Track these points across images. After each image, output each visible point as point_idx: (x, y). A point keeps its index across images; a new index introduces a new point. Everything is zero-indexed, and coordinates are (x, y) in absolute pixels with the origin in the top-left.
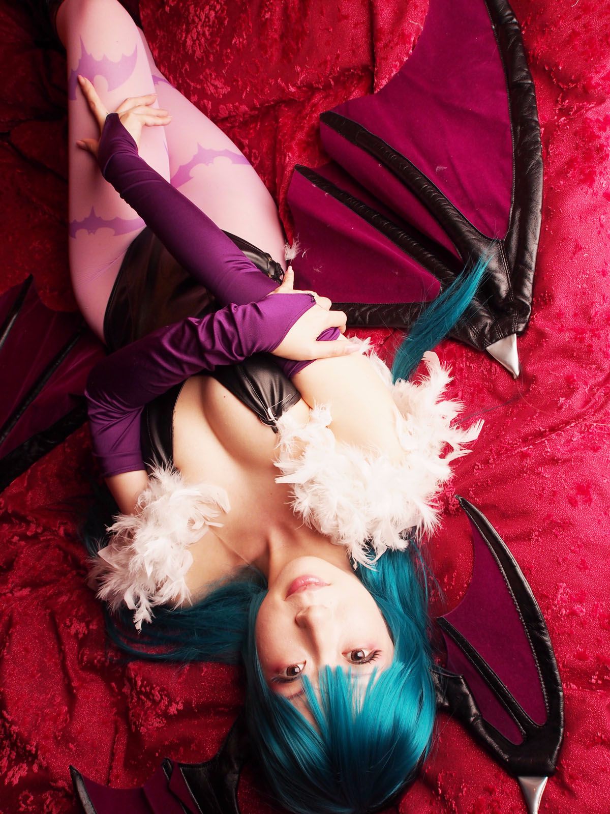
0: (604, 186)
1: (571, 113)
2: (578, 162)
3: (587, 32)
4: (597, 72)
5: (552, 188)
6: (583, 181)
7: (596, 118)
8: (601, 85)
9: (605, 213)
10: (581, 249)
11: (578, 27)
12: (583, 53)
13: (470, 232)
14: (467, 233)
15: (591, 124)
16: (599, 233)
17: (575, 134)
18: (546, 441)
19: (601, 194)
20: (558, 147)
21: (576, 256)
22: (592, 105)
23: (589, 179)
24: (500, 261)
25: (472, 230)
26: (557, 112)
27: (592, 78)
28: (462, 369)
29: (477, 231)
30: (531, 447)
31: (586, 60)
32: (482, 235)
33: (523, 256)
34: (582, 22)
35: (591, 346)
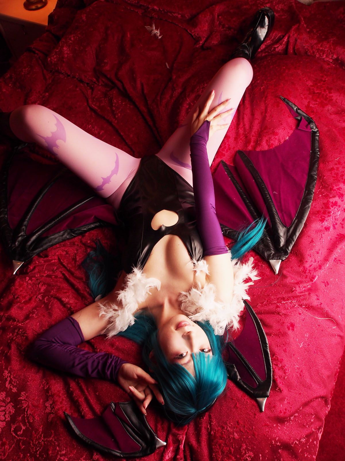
0: (326, 225)
1: (323, 194)
2: (321, 213)
3: (337, 170)
4: (336, 186)
5: (310, 217)
6: (321, 221)
7: (332, 201)
8: (336, 190)
9: (324, 234)
10: (313, 242)
11: (335, 167)
12: (333, 177)
13: (278, 220)
14: (277, 219)
15: (330, 203)
16: (320, 239)
17: (324, 204)
19: (324, 227)
20: (316, 205)
21: (311, 243)
22: (331, 196)
23: (322, 220)
24: (284, 234)
25: (279, 219)
26: (318, 191)
27: (334, 187)
29: (280, 220)
31: (334, 180)
32: (282, 223)
33: (293, 236)
34: (337, 166)
35: (307, 276)
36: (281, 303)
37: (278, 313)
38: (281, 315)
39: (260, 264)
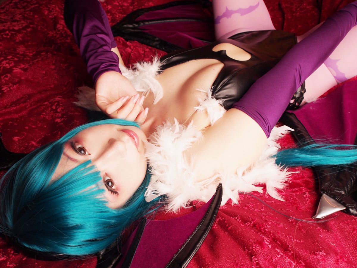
18: (279, 256)
28: (301, 190)
30: (270, 246)
36: (274, 247)
37: (251, 255)
38: (251, 261)
39: (303, 190)
